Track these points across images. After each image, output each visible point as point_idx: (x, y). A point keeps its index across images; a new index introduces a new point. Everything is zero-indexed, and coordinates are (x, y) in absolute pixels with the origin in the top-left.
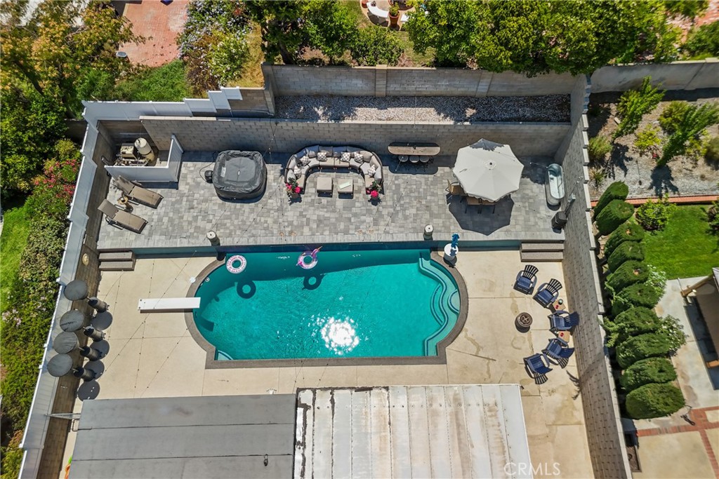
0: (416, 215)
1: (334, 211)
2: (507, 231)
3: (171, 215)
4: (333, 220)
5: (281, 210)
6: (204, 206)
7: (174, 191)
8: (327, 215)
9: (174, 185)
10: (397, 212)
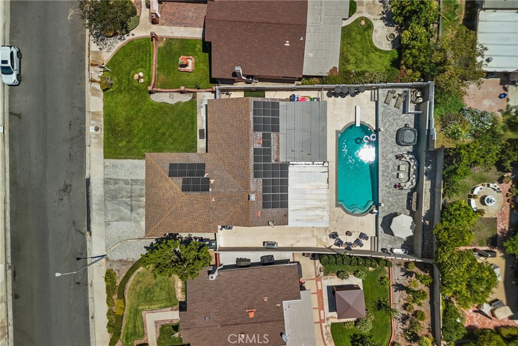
0: (389, 201)
2: (382, 232)
4: (388, 171)
5: (393, 152)
6: (395, 124)
7: (402, 112)
8: (390, 169)
10: (391, 194)
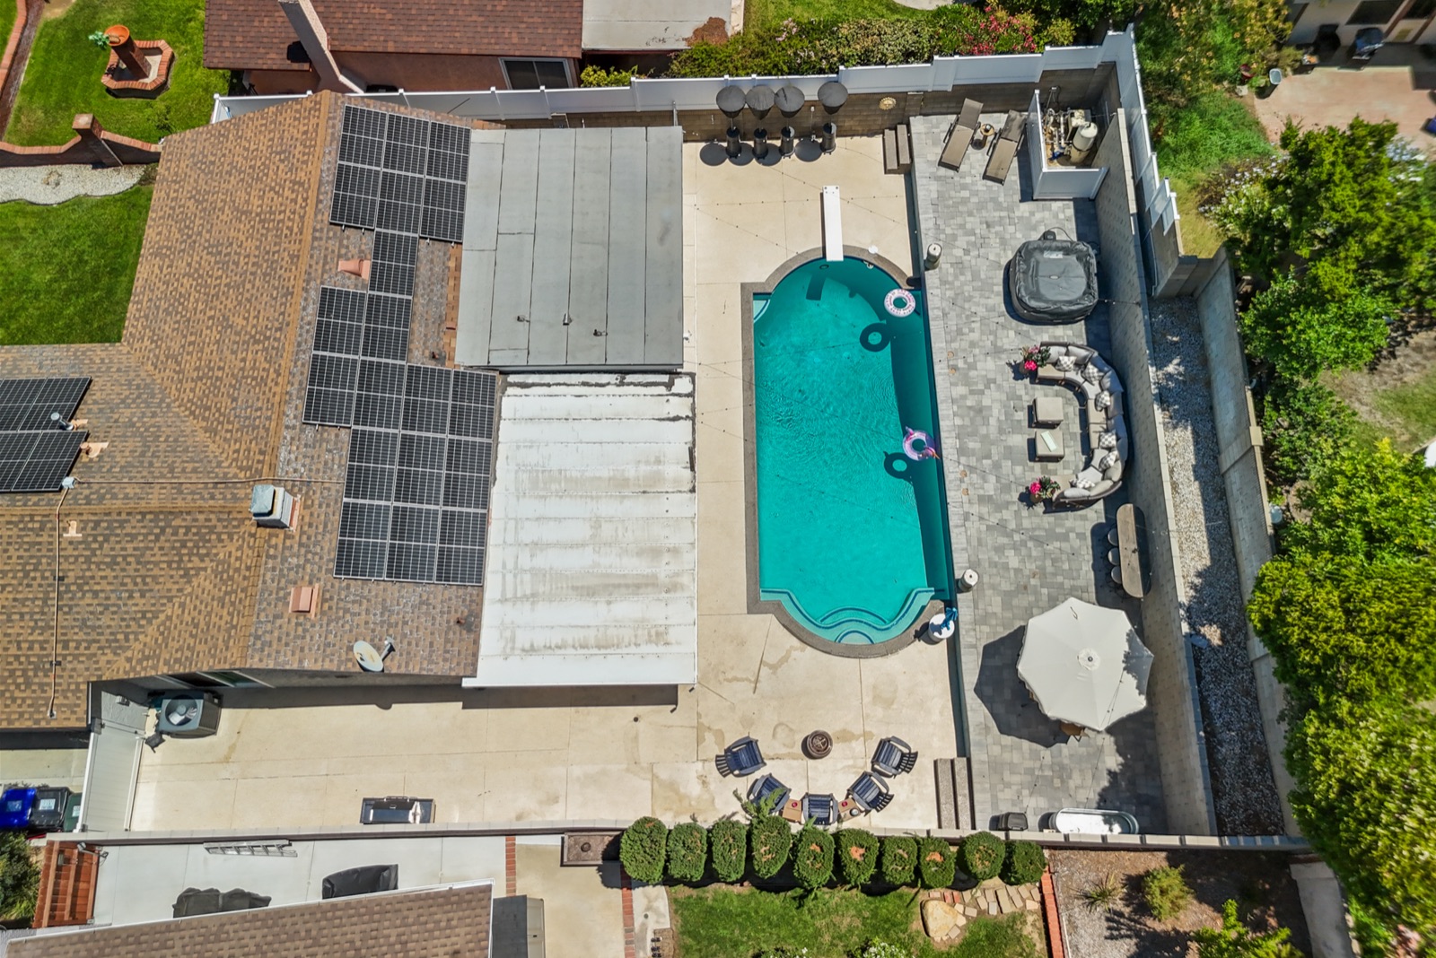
0: (1006, 567)
1: (1001, 431)
2: (987, 728)
3: (974, 200)
5: (997, 351)
6: (994, 241)
7: (1018, 197)
8: (993, 421)
9: (1027, 195)
10: (1009, 535)
